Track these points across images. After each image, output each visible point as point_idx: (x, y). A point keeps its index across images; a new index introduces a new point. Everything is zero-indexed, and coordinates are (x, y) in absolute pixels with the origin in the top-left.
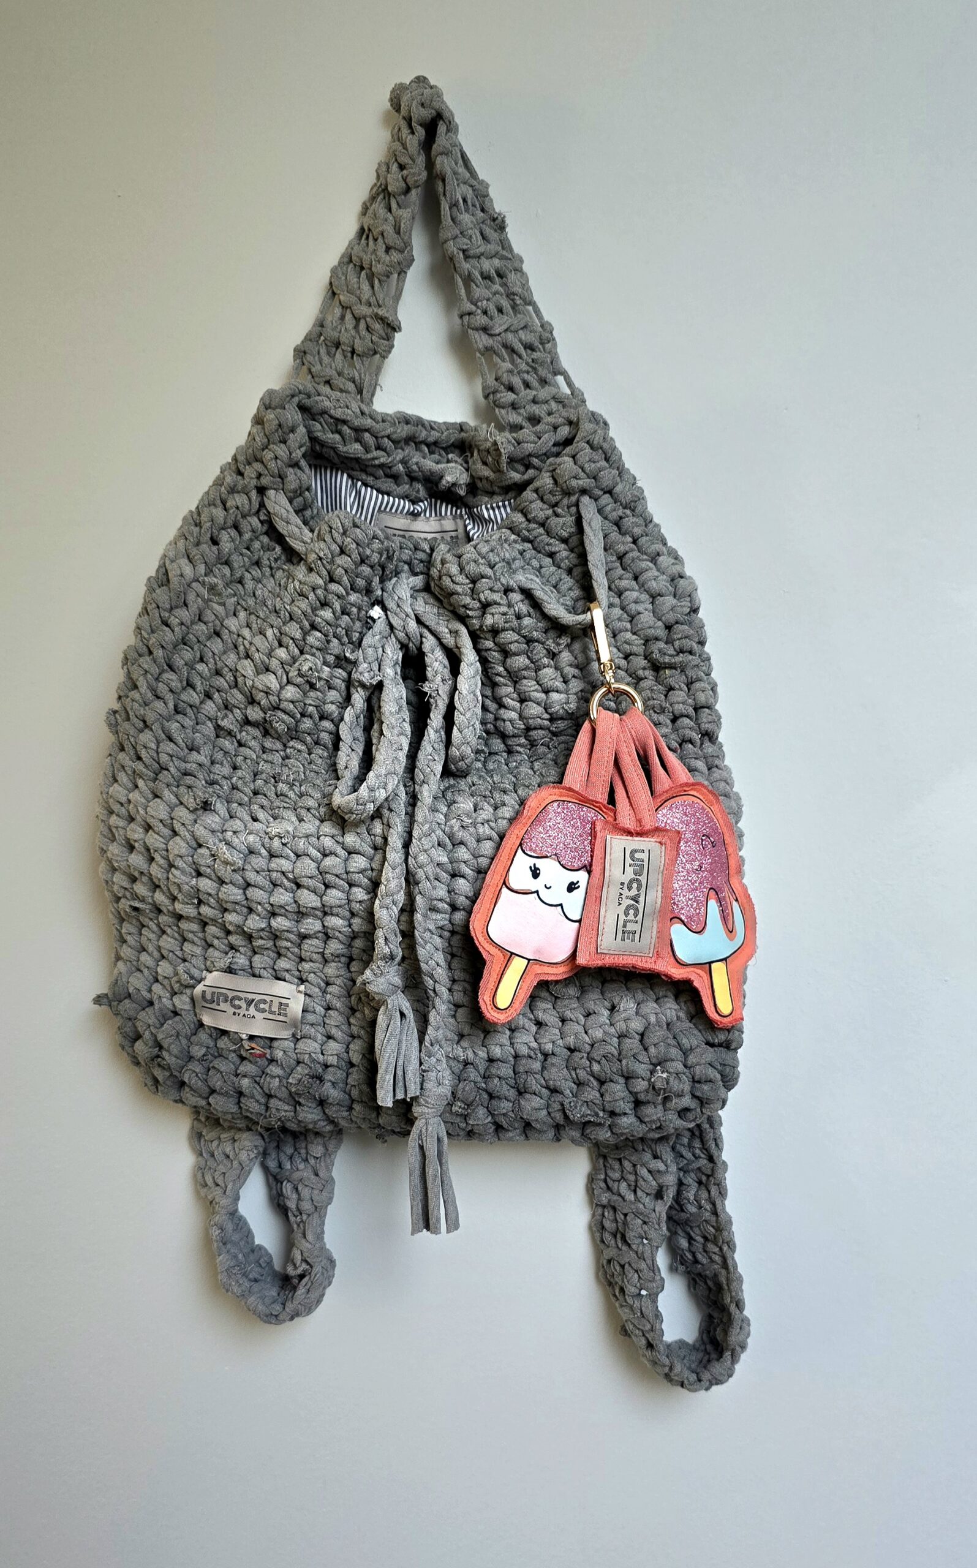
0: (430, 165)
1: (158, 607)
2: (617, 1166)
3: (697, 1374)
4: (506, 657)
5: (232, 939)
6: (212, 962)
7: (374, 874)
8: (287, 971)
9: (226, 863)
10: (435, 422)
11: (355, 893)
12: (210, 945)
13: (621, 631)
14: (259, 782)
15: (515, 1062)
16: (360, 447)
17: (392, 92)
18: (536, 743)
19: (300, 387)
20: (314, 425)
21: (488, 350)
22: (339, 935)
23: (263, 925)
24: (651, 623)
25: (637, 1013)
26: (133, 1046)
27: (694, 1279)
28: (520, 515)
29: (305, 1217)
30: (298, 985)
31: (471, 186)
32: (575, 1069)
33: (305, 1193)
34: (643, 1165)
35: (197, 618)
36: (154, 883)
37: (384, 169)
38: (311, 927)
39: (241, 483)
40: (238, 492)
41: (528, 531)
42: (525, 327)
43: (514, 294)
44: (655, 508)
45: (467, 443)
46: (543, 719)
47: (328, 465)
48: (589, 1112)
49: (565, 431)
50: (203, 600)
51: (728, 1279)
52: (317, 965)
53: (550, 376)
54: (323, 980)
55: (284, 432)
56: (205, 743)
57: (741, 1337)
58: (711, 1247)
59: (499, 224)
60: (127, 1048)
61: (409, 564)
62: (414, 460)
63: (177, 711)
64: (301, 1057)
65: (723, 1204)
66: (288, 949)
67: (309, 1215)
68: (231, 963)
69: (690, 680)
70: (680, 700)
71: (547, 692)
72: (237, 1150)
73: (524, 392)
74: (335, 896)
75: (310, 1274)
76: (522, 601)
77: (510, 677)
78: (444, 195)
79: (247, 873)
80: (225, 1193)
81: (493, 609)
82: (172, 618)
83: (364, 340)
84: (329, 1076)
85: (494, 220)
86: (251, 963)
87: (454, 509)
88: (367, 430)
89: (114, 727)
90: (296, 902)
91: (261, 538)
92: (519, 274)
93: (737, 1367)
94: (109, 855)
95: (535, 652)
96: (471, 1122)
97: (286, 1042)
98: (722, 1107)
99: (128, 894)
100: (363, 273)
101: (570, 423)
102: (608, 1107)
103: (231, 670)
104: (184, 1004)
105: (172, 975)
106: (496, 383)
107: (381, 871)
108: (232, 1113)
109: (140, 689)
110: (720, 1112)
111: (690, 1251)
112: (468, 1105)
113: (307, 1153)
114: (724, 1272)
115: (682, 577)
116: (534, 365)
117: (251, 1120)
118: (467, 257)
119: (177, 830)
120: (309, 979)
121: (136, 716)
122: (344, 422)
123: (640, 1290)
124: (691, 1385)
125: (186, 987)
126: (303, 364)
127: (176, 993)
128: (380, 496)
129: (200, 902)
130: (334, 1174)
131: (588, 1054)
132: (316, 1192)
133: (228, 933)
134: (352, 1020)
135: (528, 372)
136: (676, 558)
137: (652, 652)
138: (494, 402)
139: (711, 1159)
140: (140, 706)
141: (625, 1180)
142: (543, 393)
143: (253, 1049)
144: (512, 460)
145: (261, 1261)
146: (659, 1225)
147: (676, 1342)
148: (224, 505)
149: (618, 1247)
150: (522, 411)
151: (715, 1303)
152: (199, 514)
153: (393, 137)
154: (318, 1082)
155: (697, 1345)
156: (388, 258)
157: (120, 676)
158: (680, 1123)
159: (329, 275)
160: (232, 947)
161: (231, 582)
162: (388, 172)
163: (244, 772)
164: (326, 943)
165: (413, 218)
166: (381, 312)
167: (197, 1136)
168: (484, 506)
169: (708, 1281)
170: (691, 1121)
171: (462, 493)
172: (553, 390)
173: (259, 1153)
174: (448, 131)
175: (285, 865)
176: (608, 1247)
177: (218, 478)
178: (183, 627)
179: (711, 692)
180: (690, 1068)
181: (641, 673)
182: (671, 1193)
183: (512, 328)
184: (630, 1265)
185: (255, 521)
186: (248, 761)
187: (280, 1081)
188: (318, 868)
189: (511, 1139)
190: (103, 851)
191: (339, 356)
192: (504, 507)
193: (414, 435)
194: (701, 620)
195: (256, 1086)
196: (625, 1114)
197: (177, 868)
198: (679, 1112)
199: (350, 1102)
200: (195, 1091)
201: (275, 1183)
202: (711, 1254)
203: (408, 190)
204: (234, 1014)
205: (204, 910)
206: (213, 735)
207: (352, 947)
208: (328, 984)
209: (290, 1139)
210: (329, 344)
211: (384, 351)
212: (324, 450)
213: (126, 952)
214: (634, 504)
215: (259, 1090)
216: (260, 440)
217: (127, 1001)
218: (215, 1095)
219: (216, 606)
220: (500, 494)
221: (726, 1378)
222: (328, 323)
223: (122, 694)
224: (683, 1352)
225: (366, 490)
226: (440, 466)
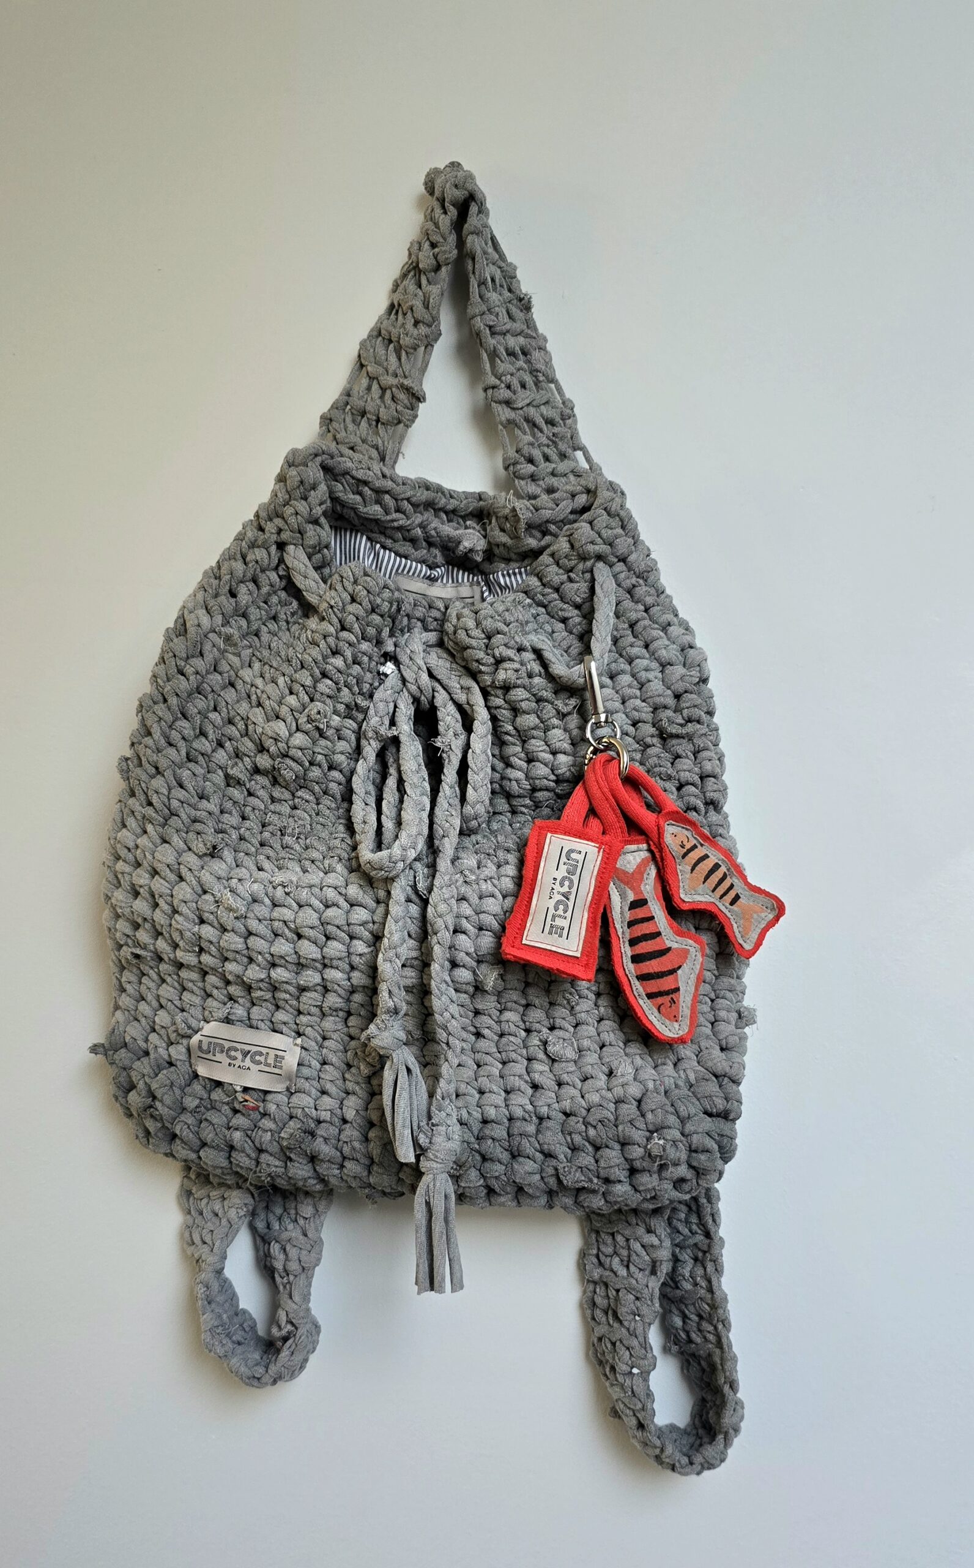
0: (461, 243)
1: (175, 656)
2: (609, 1240)
3: (689, 1457)
4: (516, 716)
5: (232, 989)
6: (210, 1012)
7: (376, 926)
8: (285, 1023)
9: (230, 909)
10: (454, 491)
11: (355, 946)
12: (209, 995)
13: (630, 698)
14: (266, 835)
15: (510, 1124)
16: (380, 509)
17: (426, 176)
18: (540, 805)
19: (324, 448)
20: (335, 486)
21: (511, 424)
22: (338, 988)
23: (263, 976)
24: (660, 692)
25: (635, 1079)
26: (126, 1097)
27: (688, 1361)
28: (536, 579)
29: (291, 1278)
30: (295, 1038)
31: (500, 268)
32: (570, 1134)
33: (293, 1253)
34: (636, 1239)
35: (213, 668)
36: (156, 930)
37: (416, 247)
38: (310, 979)
39: (261, 537)
40: (259, 547)
41: (543, 595)
42: (547, 403)
43: (537, 371)
44: (667, 579)
45: (485, 512)
46: (549, 780)
47: (349, 527)
48: (583, 1178)
49: (582, 499)
50: (219, 650)
51: (722, 1359)
52: (315, 1018)
53: (570, 451)
54: (320, 1034)
55: (305, 489)
56: (215, 792)
57: (734, 1419)
58: (706, 1326)
59: (526, 305)
60: (120, 1098)
61: (422, 621)
62: (433, 525)
63: (189, 759)
64: (294, 1112)
65: (719, 1282)
66: (286, 1001)
67: (296, 1276)
68: (229, 1014)
69: (697, 749)
70: (687, 768)
71: (554, 753)
72: (226, 1208)
73: (543, 465)
74: (335, 948)
75: (295, 1335)
76: (535, 660)
77: (520, 736)
78: (474, 273)
79: (249, 921)
80: (212, 1251)
81: (506, 665)
82: (188, 666)
83: (389, 408)
84: (321, 1131)
85: (521, 300)
86: (249, 1014)
87: (471, 576)
88: (387, 492)
89: (126, 774)
90: (296, 953)
91: (279, 593)
92: (542, 352)
93: (730, 1451)
94: (113, 901)
95: (544, 712)
96: (463, 1184)
97: (280, 1096)
98: (719, 1180)
99: (130, 942)
100: (392, 346)
101: (588, 491)
102: (603, 1174)
103: (243, 719)
104: (180, 1054)
105: (169, 1025)
106: (517, 455)
107: (384, 924)
108: (222, 1168)
109: (154, 736)
110: (716, 1185)
111: (684, 1330)
112: (460, 1167)
113: (297, 1213)
114: (718, 1351)
115: (691, 647)
116: (554, 440)
117: (241, 1176)
118: (493, 334)
119: (183, 875)
120: (306, 1033)
121: (149, 762)
122: (366, 483)
123: (632, 1368)
124: (682, 1467)
125: (183, 1037)
126: (329, 431)
127: (172, 1044)
128: (398, 559)
129: (201, 950)
130: (322, 1236)
131: (584, 1118)
132: (304, 1252)
133: (228, 983)
134: (347, 1076)
135: (548, 446)
136: (687, 629)
137: (661, 720)
138: (514, 473)
139: (708, 1235)
140: (153, 752)
141: (618, 1255)
142: (563, 467)
143: (246, 1101)
144: (530, 526)
145: (245, 1325)
146: (652, 1301)
147: (667, 1426)
148: (244, 560)
149: (609, 1324)
150: (541, 483)
151: (708, 1385)
152: (219, 568)
153: (425, 217)
154: (310, 1137)
155: (689, 1430)
156: (416, 332)
157: (133, 723)
158: (676, 1195)
159: (358, 347)
160: (231, 998)
161: (247, 634)
162: (420, 249)
163: (253, 824)
164: (324, 997)
165: (442, 294)
166: (406, 382)
167: (187, 1194)
168: (500, 573)
169: (703, 1363)
170: (686, 1193)
171: (479, 559)
172: (572, 464)
173: (248, 1211)
174: (480, 212)
175: (287, 914)
176: (599, 1324)
177: (240, 533)
178: (198, 677)
179: (718, 762)
180: (687, 1136)
181: (649, 740)
182: (665, 1268)
183: (534, 403)
184: (621, 1342)
185: (273, 576)
186: (256, 811)
187: (272, 1135)
188: (320, 919)
189: (503, 1205)
190: (108, 898)
191: (364, 424)
192: (520, 573)
193: (433, 500)
194: (710, 690)
195: (247, 1139)
196: (620, 1181)
197: (180, 914)
198: (674, 1183)
199: (341, 1159)
200: (186, 1144)
201: (262, 1244)
202: (705, 1333)
203: (438, 268)
204: (230, 1064)
205: (205, 958)
206: (223, 784)
207: (350, 1002)
208: (324, 1038)
209: (280, 1200)
210: (355, 412)
211: (408, 420)
212: (345, 511)
213: (125, 1001)
214: (647, 574)
215: (251, 1143)
216: (282, 496)
217: (123, 1050)
218: (206, 1149)
219: (231, 656)
220: (516, 561)
221: (718, 1462)
222: (354, 392)
223: (135, 740)
224: (675, 1436)
225: (384, 553)
226: (457, 532)
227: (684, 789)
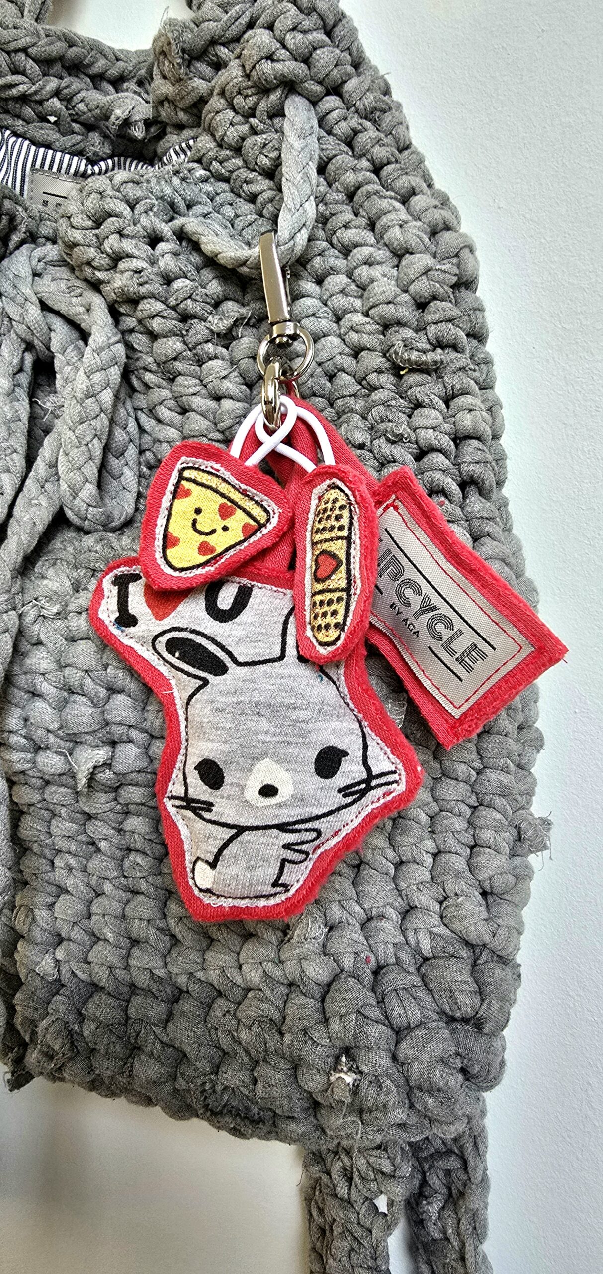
24: (391, 297)
28: (207, 137)
41: (220, 162)
62: (76, 95)
69: (449, 392)
70: (432, 425)
115: (448, 228)
128: (34, 148)
137: (394, 344)
171: (138, 133)
179: (487, 416)
180: (403, 1064)
194: (478, 300)
196: (293, 1118)
227: (425, 460)
